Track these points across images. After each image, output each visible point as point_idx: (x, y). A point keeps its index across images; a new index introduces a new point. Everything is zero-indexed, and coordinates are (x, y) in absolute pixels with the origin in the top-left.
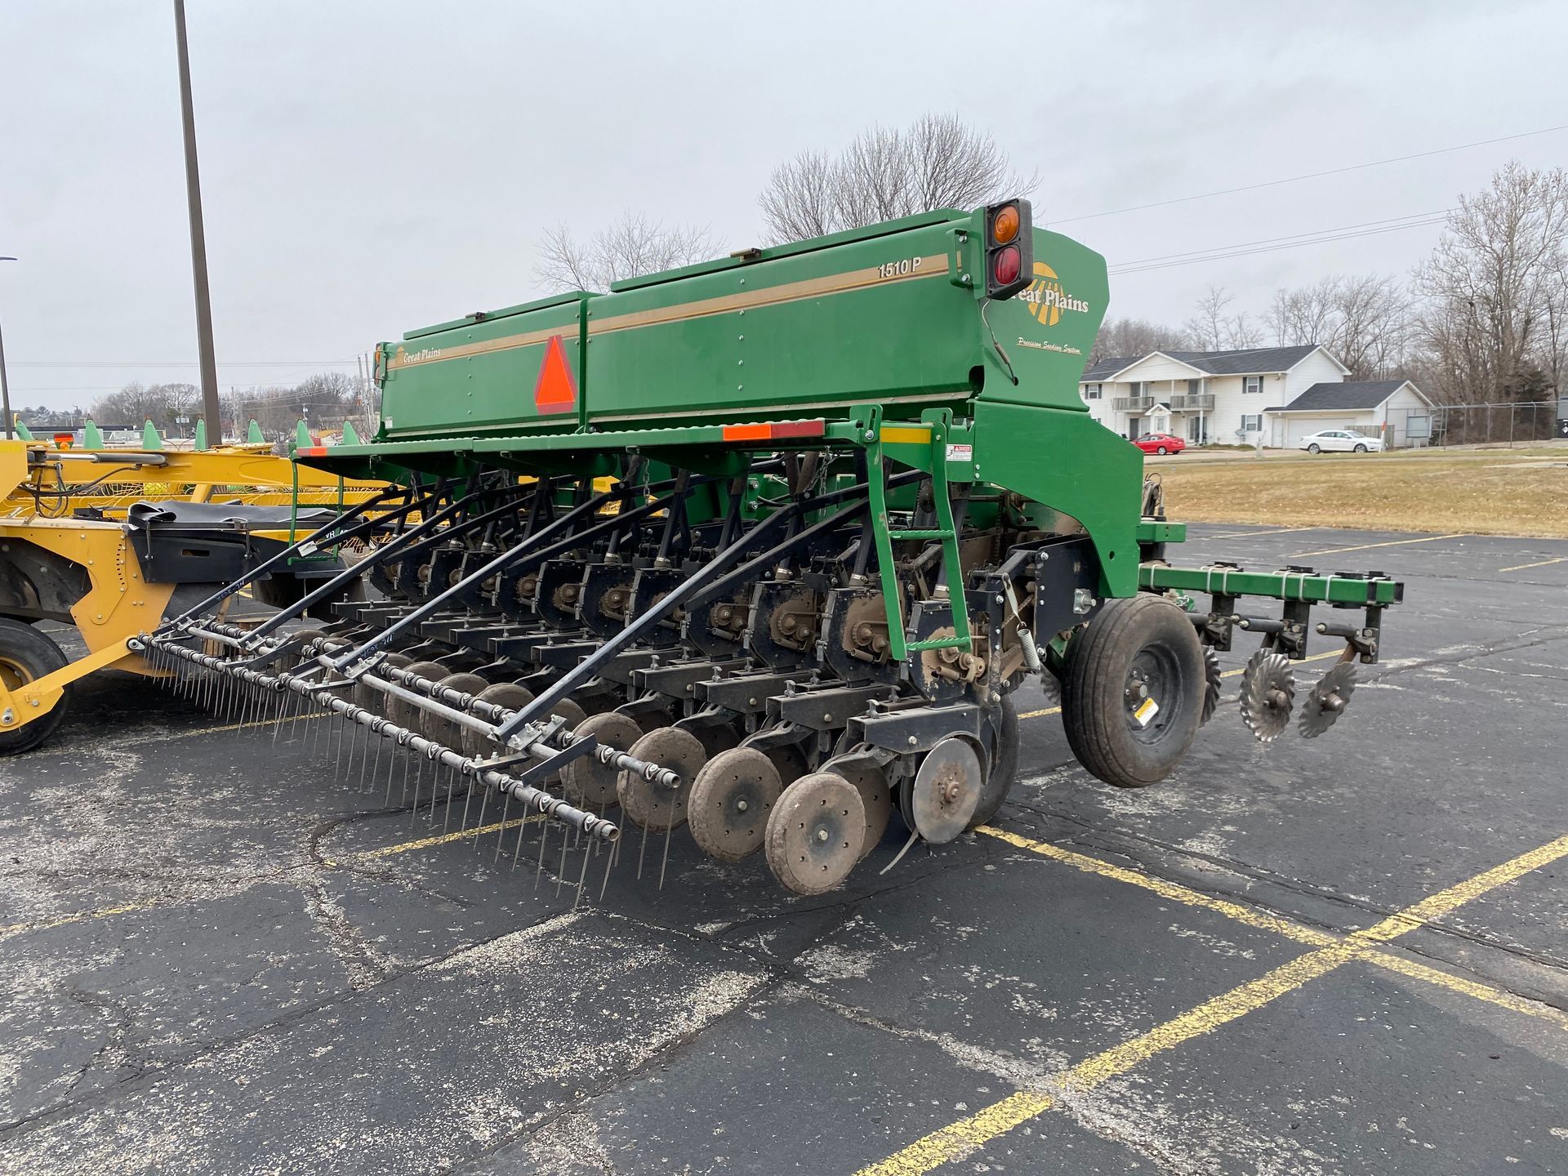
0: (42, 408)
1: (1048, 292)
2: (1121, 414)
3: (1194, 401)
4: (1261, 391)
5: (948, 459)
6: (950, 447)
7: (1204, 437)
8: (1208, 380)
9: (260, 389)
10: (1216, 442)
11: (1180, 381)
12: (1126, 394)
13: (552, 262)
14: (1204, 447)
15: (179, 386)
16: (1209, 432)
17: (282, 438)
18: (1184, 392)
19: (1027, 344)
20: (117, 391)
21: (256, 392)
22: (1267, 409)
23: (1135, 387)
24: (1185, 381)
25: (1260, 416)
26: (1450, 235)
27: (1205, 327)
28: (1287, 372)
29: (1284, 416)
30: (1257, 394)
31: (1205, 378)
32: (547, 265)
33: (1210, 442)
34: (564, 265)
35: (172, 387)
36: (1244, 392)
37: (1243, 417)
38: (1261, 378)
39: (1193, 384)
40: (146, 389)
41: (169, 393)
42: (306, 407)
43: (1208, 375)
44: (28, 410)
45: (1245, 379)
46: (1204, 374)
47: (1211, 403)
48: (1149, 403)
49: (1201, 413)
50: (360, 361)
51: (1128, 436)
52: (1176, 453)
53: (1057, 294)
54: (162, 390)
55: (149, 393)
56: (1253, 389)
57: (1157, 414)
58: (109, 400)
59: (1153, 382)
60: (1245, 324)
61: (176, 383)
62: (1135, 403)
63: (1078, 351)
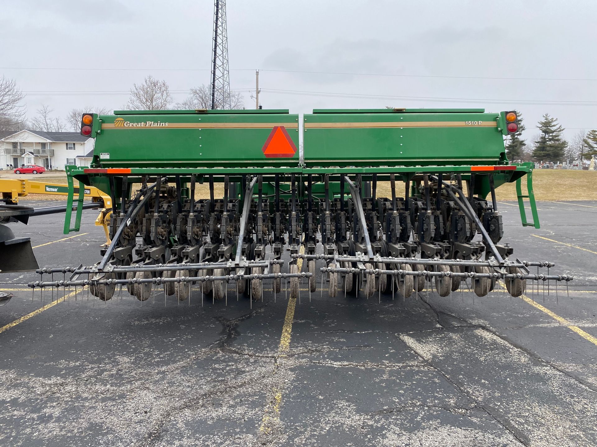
2: (9, 156)
3: (44, 151)
4: (74, 149)
7: (51, 167)
8: (51, 143)
10: (56, 169)
11: (37, 143)
12: (10, 147)
14: (51, 171)
16: (53, 165)
18: (39, 148)
22: (78, 156)
23: (15, 145)
24: (39, 143)
25: (75, 159)
26: (133, 97)
27: (41, 121)
28: (85, 142)
29: (85, 159)
30: (73, 150)
31: (49, 142)
33: (53, 169)
36: (67, 149)
37: (68, 159)
38: (74, 144)
39: (44, 145)
43: (51, 141)
45: (67, 144)
46: (48, 141)
47: (53, 153)
48: (23, 152)
49: (49, 157)
51: (13, 165)
52: (41, 173)
56: (71, 148)
57: (27, 156)
59: (24, 143)
60: (59, 122)
62: (15, 151)
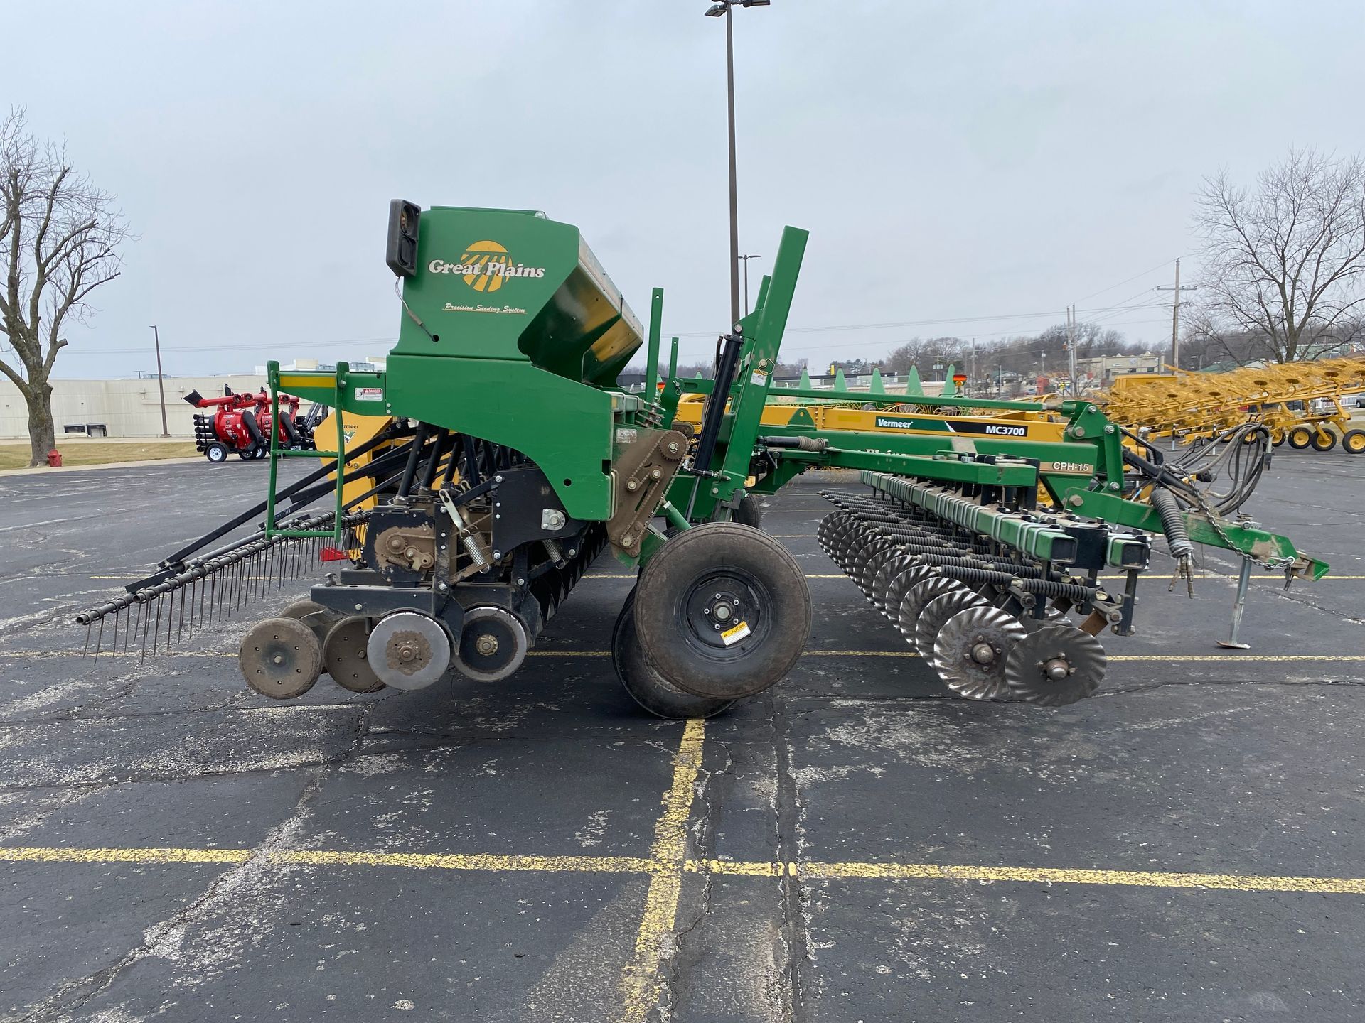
0: (858, 361)
1: (491, 264)
5: (357, 399)
6: (358, 391)
9: (1009, 339)
13: (1209, 207)
15: (947, 339)
17: (1020, 380)
19: (455, 308)
20: (902, 345)
21: (1006, 342)
32: (1204, 211)
34: (1220, 208)
35: (942, 340)
40: (924, 342)
41: (941, 346)
42: (1044, 352)
44: (849, 362)
50: (1068, 312)
53: (504, 265)
54: (935, 343)
55: (925, 346)
58: (897, 353)
61: (945, 337)
63: (523, 311)
